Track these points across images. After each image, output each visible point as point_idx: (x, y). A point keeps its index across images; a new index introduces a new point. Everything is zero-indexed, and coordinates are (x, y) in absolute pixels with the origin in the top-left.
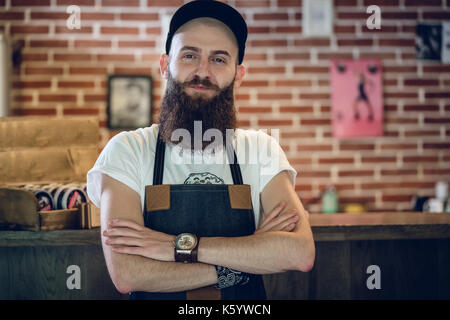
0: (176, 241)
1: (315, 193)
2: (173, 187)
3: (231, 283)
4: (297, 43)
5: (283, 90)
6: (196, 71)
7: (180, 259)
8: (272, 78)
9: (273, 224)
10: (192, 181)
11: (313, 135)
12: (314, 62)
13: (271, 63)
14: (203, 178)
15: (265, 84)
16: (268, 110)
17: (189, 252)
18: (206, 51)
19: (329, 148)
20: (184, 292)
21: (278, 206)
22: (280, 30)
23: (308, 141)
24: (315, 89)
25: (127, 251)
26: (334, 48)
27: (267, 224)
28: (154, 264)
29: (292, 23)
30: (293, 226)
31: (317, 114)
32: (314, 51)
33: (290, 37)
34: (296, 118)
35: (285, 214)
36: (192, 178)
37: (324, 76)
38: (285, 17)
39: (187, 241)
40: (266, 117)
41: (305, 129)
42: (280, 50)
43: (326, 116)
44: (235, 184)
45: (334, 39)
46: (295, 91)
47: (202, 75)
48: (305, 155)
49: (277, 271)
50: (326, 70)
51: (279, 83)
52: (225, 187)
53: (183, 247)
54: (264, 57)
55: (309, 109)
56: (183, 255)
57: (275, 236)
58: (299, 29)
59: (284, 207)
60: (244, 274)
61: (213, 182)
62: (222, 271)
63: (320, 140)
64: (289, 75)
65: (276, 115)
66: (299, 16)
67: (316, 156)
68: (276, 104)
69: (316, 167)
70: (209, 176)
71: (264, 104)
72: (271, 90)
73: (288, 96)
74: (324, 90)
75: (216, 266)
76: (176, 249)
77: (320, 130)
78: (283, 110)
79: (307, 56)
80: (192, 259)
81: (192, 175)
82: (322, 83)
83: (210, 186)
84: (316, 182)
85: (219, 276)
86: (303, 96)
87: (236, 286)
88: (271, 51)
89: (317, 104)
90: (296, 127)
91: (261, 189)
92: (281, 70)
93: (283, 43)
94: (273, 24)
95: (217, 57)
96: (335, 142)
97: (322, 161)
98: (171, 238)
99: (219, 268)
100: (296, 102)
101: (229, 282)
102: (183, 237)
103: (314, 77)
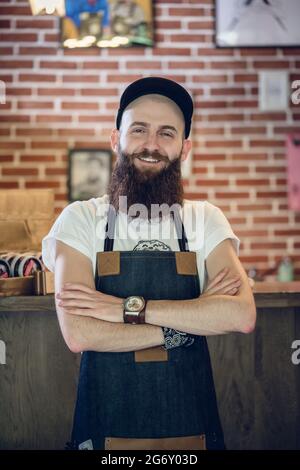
0: (125, 304)
1: (271, 264)
2: (122, 254)
3: (177, 344)
4: (253, 117)
5: (240, 163)
6: (145, 144)
7: (128, 320)
8: (229, 151)
9: (218, 288)
10: (141, 248)
11: (269, 207)
12: (270, 136)
13: (228, 137)
14: (151, 245)
15: (222, 157)
16: (225, 183)
17: (137, 314)
18: (154, 126)
19: (285, 220)
20: (133, 352)
21: (222, 271)
22: (236, 104)
23: (264, 214)
24: (271, 162)
25: (79, 312)
26: (290, 122)
27: (212, 289)
28: (104, 325)
29: (249, 97)
30: (235, 290)
31: (273, 187)
32: (270, 125)
33: (247, 111)
34: (252, 190)
35: (229, 279)
36: (141, 245)
37: (279, 150)
38: (241, 92)
39: (135, 303)
40: (223, 189)
41: (262, 201)
42: (237, 124)
43: (282, 188)
44: (181, 250)
45: (289, 113)
46: (252, 164)
47: (151, 148)
48: (261, 227)
49: (220, 333)
50: (282, 144)
51: (235, 157)
52: (172, 254)
53: (131, 309)
54: (221, 131)
55: (265, 182)
56: (132, 316)
57: (219, 299)
58: (255, 104)
59: (227, 272)
60: (189, 335)
61: (161, 249)
62: (168, 332)
63: (276, 212)
64: (246, 149)
65: (233, 188)
66: (255, 91)
67: (272, 228)
68: (232, 178)
69: (272, 239)
70: (157, 243)
71: (222, 177)
72: (228, 163)
73: (245, 170)
74: (280, 163)
75: (163, 328)
76: (124, 311)
77: (276, 203)
78: (239, 183)
79: (263, 130)
80: (140, 320)
81: (141, 242)
82: (277, 156)
83: (158, 253)
84: (272, 253)
85: (165, 336)
86: (259, 170)
87: (182, 347)
88: (228, 125)
89: (273, 177)
90: (253, 200)
91: (206, 257)
92: (238, 144)
93: (240, 117)
94: (230, 99)
95: (164, 131)
96: (291, 215)
97: (278, 233)
98: (120, 301)
99: (166, 330)
100: (253, 175)
101: (175, 342)
102: (132, 300)
103: (270, 151)
